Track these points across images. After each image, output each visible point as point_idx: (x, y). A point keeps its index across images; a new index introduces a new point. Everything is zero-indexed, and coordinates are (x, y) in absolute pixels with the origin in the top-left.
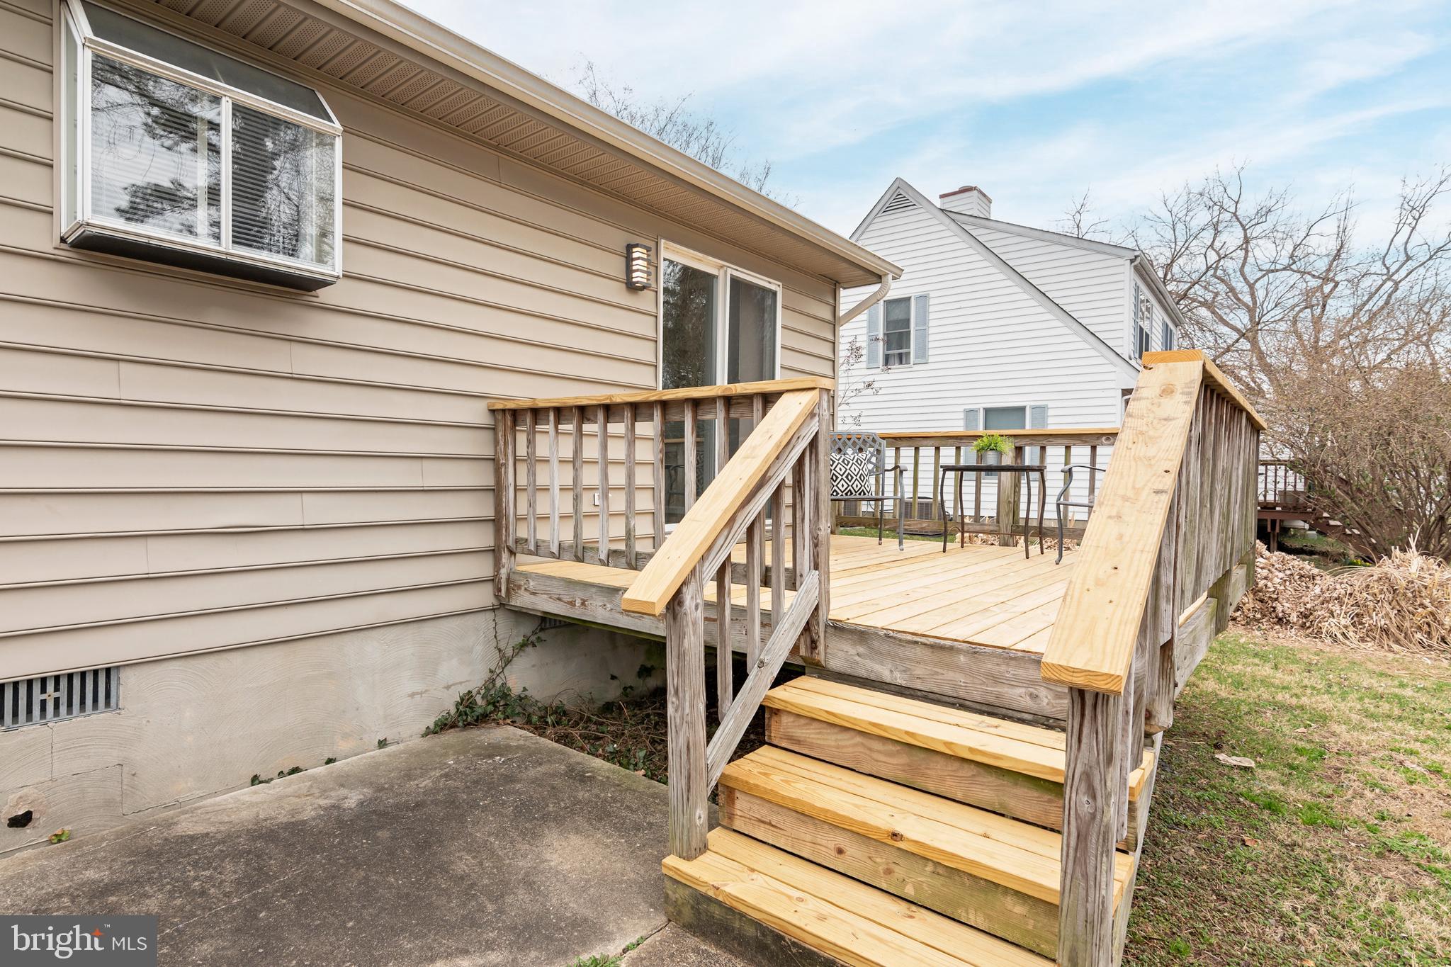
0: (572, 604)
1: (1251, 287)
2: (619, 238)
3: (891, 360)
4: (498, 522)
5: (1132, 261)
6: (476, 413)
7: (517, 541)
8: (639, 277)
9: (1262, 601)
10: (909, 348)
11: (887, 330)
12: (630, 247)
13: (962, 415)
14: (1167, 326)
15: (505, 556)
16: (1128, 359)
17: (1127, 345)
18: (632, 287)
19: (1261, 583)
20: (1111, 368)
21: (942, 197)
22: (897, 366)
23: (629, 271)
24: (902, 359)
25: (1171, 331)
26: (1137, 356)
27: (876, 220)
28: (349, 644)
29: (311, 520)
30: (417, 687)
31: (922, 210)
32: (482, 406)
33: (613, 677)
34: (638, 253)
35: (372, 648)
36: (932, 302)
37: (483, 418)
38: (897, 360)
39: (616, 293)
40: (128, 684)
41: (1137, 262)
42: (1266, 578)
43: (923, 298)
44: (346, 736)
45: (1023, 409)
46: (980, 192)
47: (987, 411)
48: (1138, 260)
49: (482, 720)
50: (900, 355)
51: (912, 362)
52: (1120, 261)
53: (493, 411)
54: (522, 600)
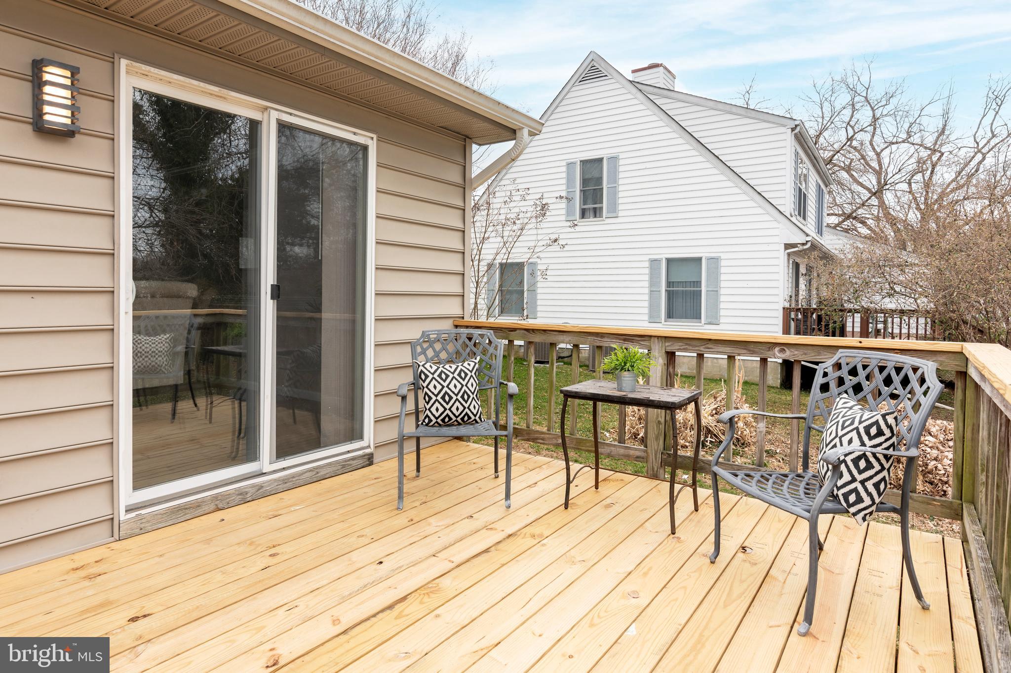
1: (878, 155)
3: (587, 214)
5: (793, 130)
8: (57, 118)
9: (931, 483)
10: (601, 202)
11: (583, 188)
13: (647, 264)
14: (820, 186)
16: (789, 217)
17: (788, 204)
19: (932, 464)
20: (775, 224)
21: (634, 71)
22: (592, 219)
24: (597, 213)
25: (822, 190)
26: (797, 213)
27: (573, 89)
31: (613, 81)
34: (49, 75)
36: (621, 162)
38: (592, 214)
41: (797, 131)
42: (936, 459)
43: (614, 159)
45: (699, 260)
46: (666, 68)
47: (669, 261)
48: (798, 129)
50: (595, 209)
51: (604, 216)
52: (783, 129)
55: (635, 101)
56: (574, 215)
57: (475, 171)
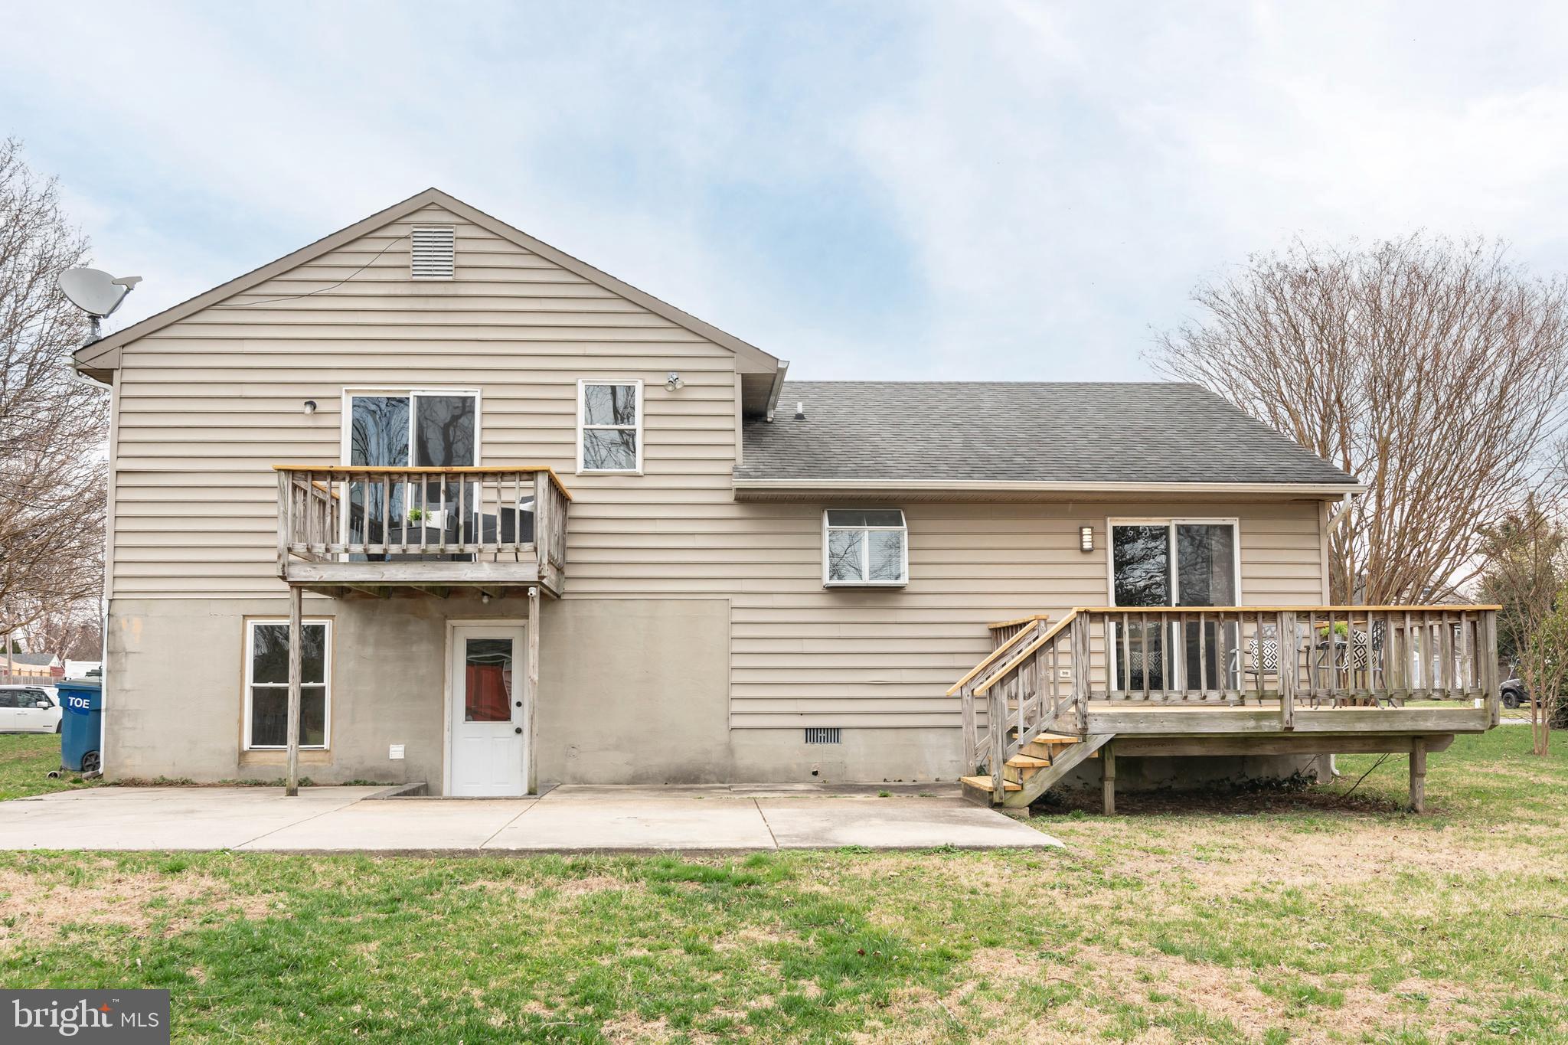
2: (1073, 524)
8: (1087, 546)
12: (1081, 529)
18: (1084, 551)
23: (1082, 542)
28: (923, 734)
30: (954, 758)
32: (986, 627)
34: (1086, 531)
35: (932, 737)
39: (1076, 556)
40: (844, 734)
44: (921, 772)
53: (993, 629)
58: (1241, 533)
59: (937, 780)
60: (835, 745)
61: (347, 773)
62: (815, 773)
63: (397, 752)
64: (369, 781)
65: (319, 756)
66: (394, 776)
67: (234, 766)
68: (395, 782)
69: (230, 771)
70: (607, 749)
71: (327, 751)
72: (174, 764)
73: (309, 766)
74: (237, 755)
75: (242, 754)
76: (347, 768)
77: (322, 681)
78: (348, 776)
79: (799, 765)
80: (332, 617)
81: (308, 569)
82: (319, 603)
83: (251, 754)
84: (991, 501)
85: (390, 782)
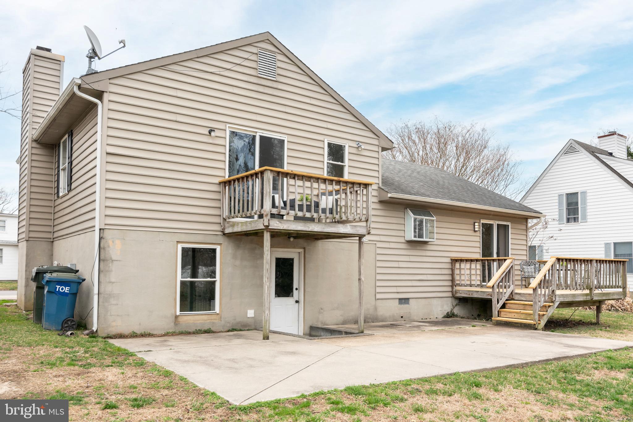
0: (470, 294)
2: (472, 221)
3: (570, 220)
4: (453, 280)
6: (449, 260)
7: (457, 284)
8: (476, 229)
10: (578, 215)
11: (568, 207)
12: (474, 223)
13: (603, 246)
15: (454, 287)
18: (475, 231)
22: (573, 223)
23: (474, 228)
24: (576, 220)
27: (561, 158)
28: (432, 300)
29: (428, 279)
30: (441, 310)
31: (582, 154)
32: (449, 259)
33: (472, 315)
34: (476, 224)
35: (435, 301)
36: (588, 194)
37: (450, 261)
38: (573, 220)
39: (472, 233)
40: (411, 301)
43: (584, 193)
44: (432, 315)
47: (615, 244)
49: (451, 317)
50: (575, 218)
51: (580, 222)
53: (451, 260)
54: (458, 295)
55: (595, 164)
56: (563, 221)
57: (529, 225)
58: (511, 228)
59: (436, 318)
60: (407, 305)
61: (228, 325)
62: (402, 317)
63: (251, 313)
64: (239, 329)
65: (214, 317)
66: (249, 326)
67: (173, 324)
68: (250, 329)
69: (170, 327)
70: (334, 309)
71: (218, 314)
72: (140, 324)
73: (210, 322)
74: (174, 318)
75: (176, 317)
76: (228, 323)
77: (215, 278)
78: (229, 326)
79: (397, 314)
80: (220, 244)
81: (278, 223)
82: (215, 237)
83: (180, 317)
84: (452, 210)
85: (247, 328)
